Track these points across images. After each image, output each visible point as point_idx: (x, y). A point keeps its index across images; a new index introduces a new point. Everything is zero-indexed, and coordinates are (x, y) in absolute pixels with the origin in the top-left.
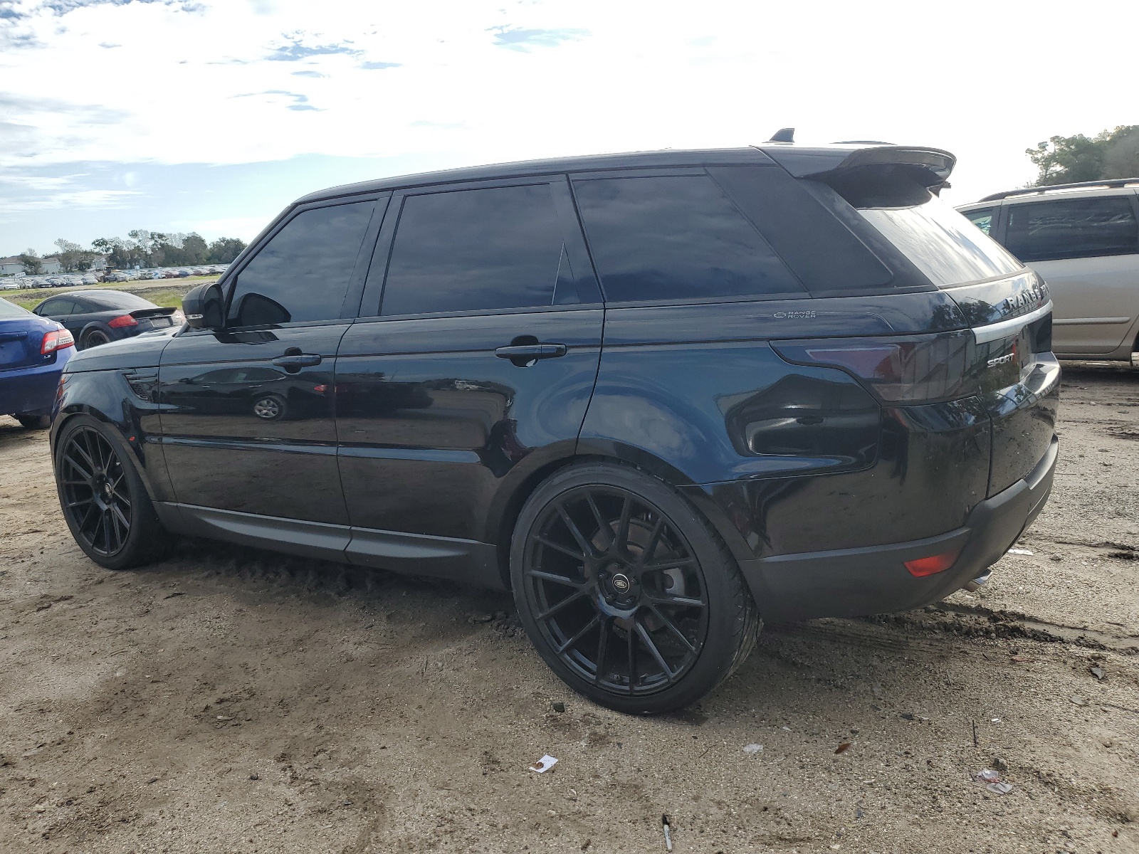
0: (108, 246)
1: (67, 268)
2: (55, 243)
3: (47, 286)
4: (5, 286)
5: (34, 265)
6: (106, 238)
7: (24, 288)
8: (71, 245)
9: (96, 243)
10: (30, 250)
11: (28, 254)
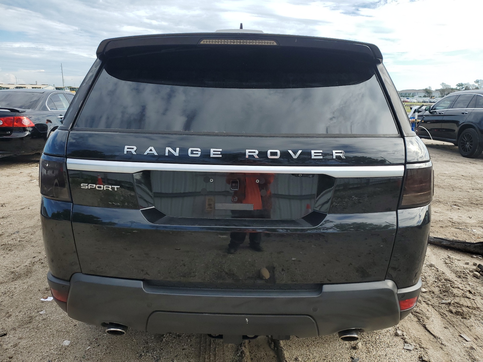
0: (463, 87)
1: (442, 95)
2: (441, 84)
3: (427, 102)
4: (412, 101)
5: (429, 93)
6: (463, 83)
7: (419, 102)
8: (448, 86)
9: (458, 85)
10: (430, 87)
11: (428, 88)
